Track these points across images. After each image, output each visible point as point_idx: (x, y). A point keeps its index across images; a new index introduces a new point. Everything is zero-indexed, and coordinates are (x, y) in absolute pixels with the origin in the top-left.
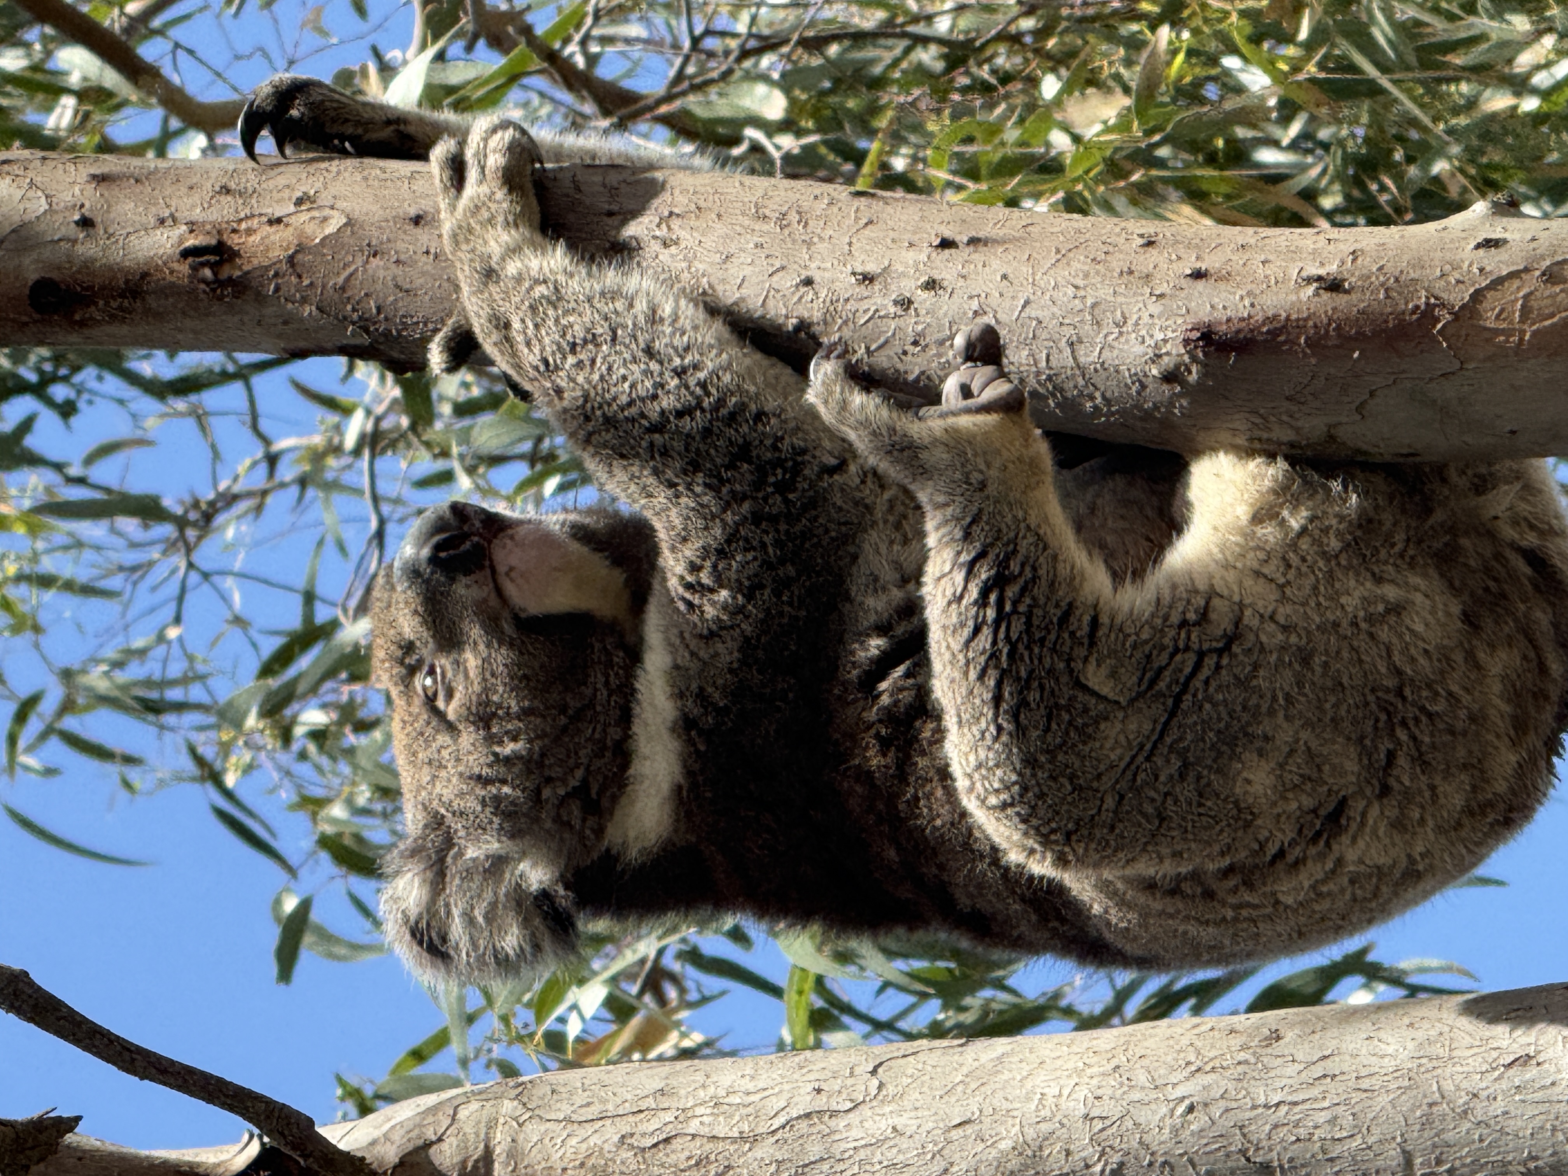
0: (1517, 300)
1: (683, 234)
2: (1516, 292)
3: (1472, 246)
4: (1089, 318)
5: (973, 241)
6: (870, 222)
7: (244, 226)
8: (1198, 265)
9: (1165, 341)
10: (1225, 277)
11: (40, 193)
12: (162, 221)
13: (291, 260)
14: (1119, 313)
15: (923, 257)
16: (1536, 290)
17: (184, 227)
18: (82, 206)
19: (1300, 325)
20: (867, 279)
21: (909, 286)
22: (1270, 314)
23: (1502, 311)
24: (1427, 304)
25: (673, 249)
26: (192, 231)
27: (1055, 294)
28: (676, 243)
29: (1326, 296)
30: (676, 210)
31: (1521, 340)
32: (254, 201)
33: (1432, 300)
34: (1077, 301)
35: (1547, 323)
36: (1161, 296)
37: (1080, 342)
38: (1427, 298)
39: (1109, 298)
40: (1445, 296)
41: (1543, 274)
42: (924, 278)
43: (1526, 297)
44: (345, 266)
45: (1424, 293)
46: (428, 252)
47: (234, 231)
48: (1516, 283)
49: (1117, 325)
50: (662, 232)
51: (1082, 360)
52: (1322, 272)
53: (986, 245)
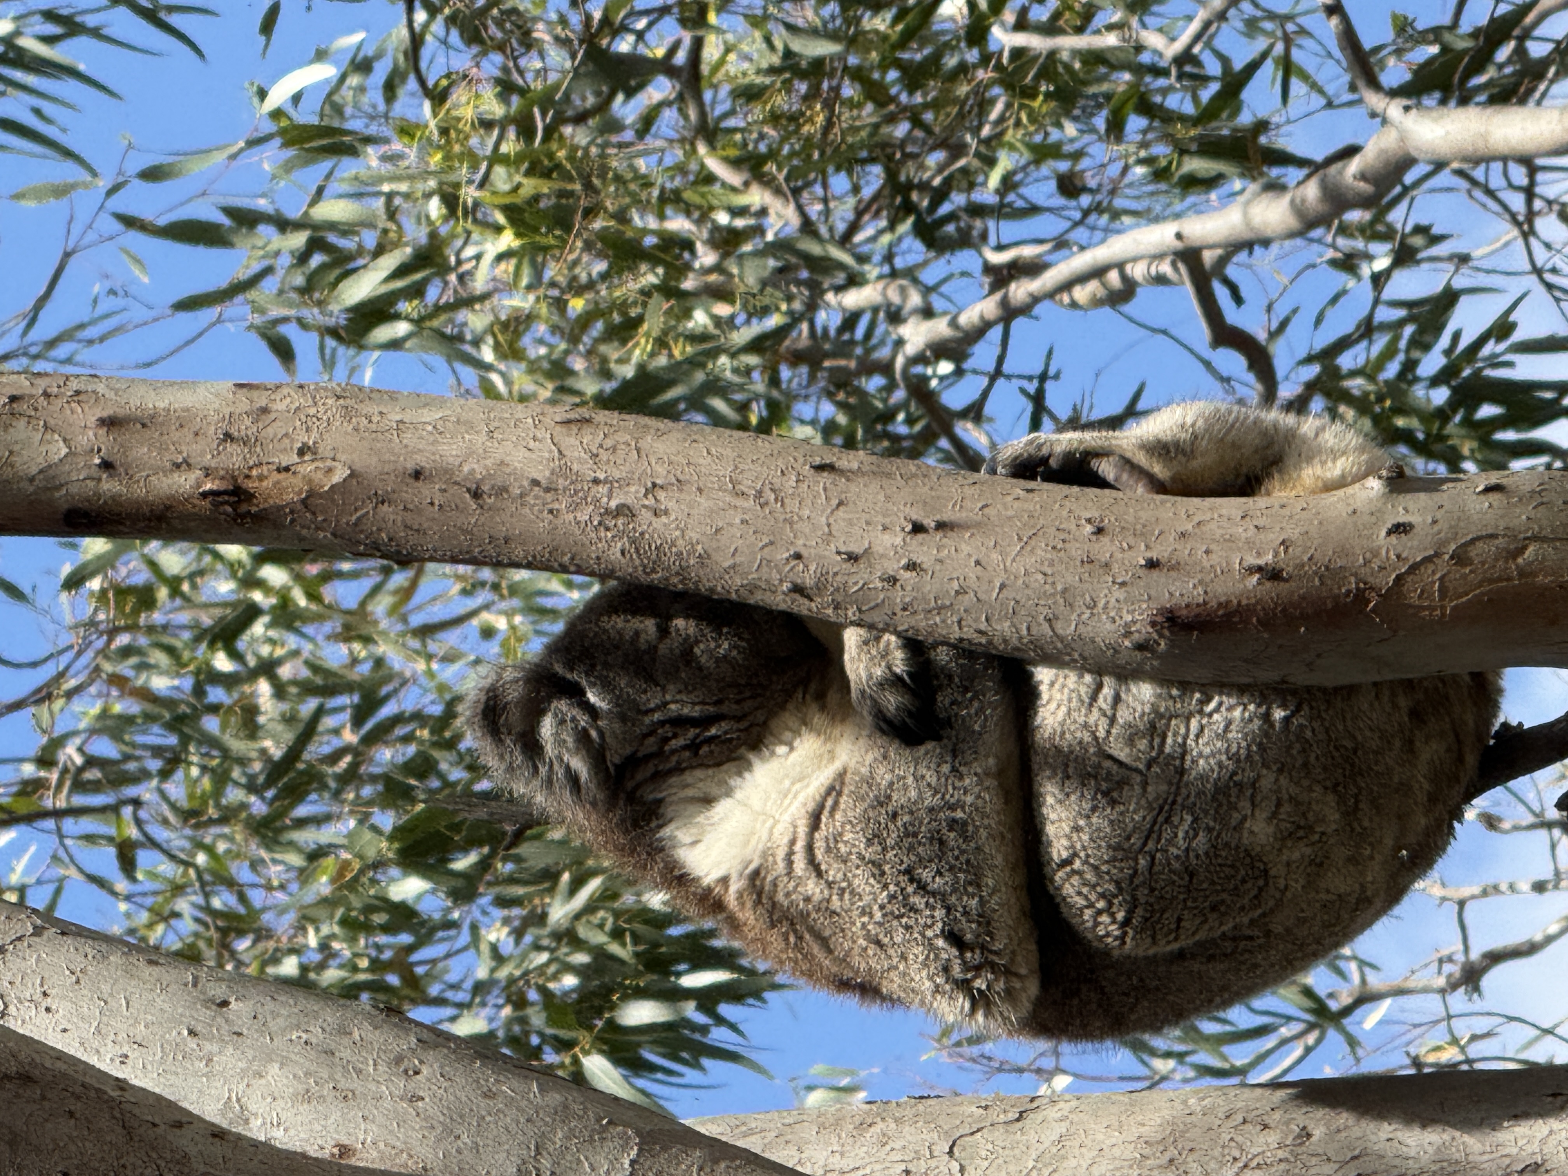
0: (1434, 583)
1: (671, 505)
2: (1432, 576)
3: (1383, 533)
4: (1062, 601)
5: (941, 526)
6: (840, 504)
7: (254, 473)
8: (1149, 555)
9: (1134, 622)
10: (1176, 568)
11: (56, 437)
12: (178, 466)
13: (304, 502)
14: (1087, 597)
15: (898, 541)
16: (1449, 572)
17: (199, 472)
18: (99, 450)
19: (1250, 610)
20: (853, 558)
21: (893, 566)
22: (1223, 599)
23: (1422, 592)
24: (1358, 589)
25: (664, 519)
26: (207, 476)
27: (1027, 579)
28: (666, 512)
29: (1268, 585)
30: (659, 481)
31: (1443, 615)
32: (258, 449)
33: (1362, 585)
34: (1047, 587)
35: (1464, 599)
36: (1123, 584)
37: (1057, 618)
38: (1357, 584)
39: (1077, 585)
40: (1371, 580)
41: (1452, 558)
42: (904, 561)
43: (1441, 579)
44: (356, 510)
45: (1353, 579)
46: (432, 504)
47: (248, 477)
48: (1431, 567)
49: (1088, 608)
50: (650, 501)
51: (1060, 632)
52: (1261, 562)
53: (952, 530)
